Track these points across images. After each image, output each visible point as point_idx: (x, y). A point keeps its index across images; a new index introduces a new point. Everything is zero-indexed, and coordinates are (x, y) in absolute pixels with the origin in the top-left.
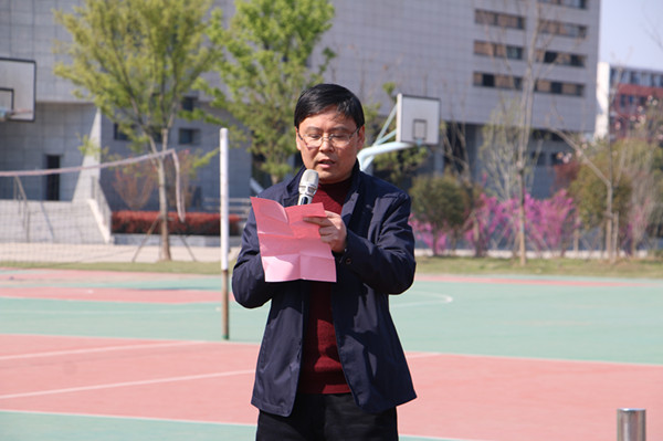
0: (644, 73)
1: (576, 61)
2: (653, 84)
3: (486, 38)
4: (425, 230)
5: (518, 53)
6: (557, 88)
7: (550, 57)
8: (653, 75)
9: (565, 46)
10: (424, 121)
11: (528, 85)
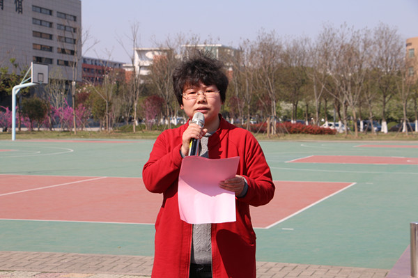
0: (89, 59)
1: (73, 53)
2: (92, 64)
3: (38, 43)
4: (27, 120)
5: (51, 49)
6: (66, 63)
7: (63, 51)
8: (92, 60)
9: (69, 47)
10: (42, 74)
11: (55, 62)
